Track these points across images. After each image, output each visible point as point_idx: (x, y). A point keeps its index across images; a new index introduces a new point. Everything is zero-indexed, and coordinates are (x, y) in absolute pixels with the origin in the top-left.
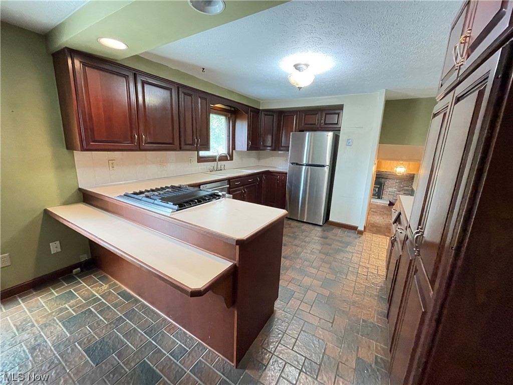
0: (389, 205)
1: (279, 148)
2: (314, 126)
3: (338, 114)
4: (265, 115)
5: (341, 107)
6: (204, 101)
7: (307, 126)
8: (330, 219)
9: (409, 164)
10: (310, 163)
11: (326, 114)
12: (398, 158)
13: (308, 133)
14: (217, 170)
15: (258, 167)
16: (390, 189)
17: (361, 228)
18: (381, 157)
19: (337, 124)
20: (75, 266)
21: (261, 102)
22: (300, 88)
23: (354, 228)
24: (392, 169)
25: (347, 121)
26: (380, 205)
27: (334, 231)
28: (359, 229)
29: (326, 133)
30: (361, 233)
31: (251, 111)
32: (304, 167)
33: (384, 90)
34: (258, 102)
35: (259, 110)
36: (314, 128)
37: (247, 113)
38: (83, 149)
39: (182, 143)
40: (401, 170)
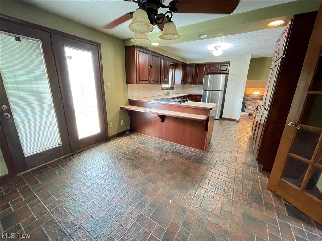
0: (249, 115)
1: (196, 83)
2: (215, 72)
3: (227, 66)
4: (190, 66)
5: (229, 62)
6: (169, 62)
7: (211, 72)
8: (223, 117)
9: (261, 89)
10: (211, 89)
11: (221, 66)
12: (256, 87)
13: (210, 75)
14: (168, 94)
15: (183, 93)
16: (249, 106)
17: (238, 119)
18: (248, 86)
19: (226, 70)
20: (127, 131)
21: (188, 60)
22: (216, 56)
23: (234, 120)
24: (252, 93)
25: (232, 69)
26: (243, 115)
27: (225, 121)
28: (237, 120)
29: (220, 75)
30: (238, 122)
31: (184, 65)
32: (207, 92)
33: (251, 55)
34: (186, 60)
35: (186, 64)
36: (213, 73)
37: (182, 66)
38: (137, 83)
39: (161, 81)
40: (257, 93)
